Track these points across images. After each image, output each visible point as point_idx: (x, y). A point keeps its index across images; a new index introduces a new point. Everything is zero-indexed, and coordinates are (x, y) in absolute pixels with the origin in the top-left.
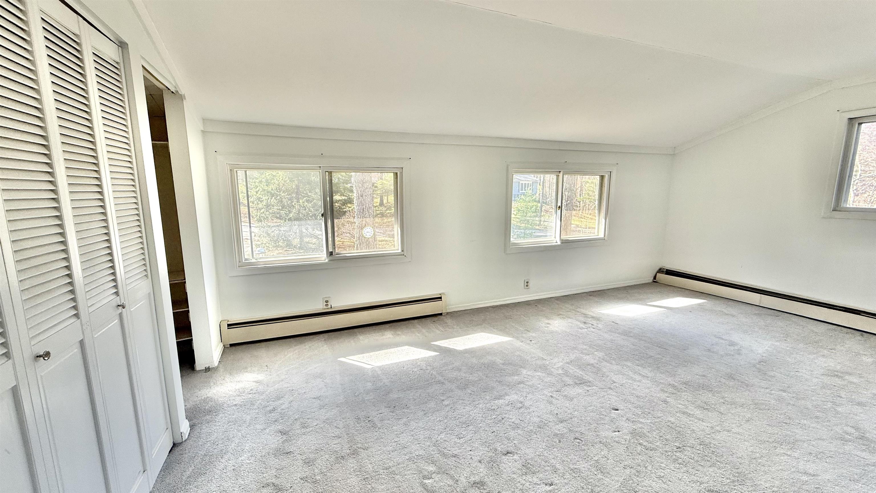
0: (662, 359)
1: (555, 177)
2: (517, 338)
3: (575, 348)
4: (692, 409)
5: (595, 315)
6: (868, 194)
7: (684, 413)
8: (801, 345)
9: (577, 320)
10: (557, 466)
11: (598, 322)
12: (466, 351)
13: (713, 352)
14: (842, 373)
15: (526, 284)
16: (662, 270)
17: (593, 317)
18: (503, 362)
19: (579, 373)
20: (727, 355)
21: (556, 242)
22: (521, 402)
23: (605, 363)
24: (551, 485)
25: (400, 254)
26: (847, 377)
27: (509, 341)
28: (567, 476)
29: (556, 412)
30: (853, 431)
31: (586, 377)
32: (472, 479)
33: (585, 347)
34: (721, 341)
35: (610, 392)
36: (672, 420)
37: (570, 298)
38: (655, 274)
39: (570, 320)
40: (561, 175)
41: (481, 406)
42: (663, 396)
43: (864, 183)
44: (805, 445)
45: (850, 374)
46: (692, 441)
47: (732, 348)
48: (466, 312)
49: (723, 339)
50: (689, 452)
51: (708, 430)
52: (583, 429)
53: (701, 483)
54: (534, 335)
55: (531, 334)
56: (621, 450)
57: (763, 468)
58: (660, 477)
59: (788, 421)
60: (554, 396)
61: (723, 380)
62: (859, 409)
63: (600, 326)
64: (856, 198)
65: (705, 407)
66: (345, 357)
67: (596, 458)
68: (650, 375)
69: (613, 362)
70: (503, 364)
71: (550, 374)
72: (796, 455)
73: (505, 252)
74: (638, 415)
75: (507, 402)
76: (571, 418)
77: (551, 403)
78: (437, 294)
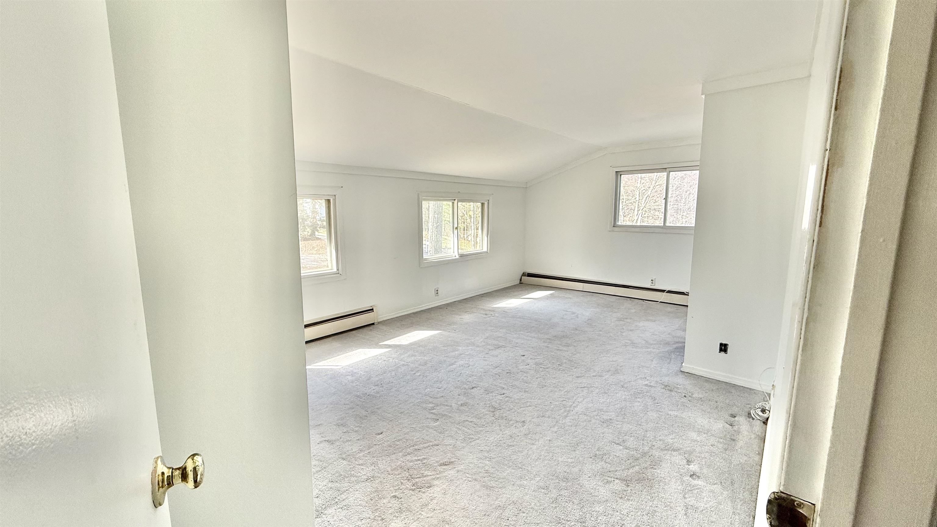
0: (539, 327)
1: (451, 203)
2: (444, 330)
3: (487, 330)
4: (561, 348)
5: (490, 309)
6: (630, 215)
7: (558, 350)
8: (605, 309)
9: (481, 313)
10: (504, 386)
11: (494, 313)
12: (411, 344)
13: (564, 319)
14: (623, 319)
15: (436, 292)
16: (524, 274)
17: (490, 310)
18: (443, 346)
19: (496, 342)
20: (572, 319)
21: (455, 256)
22: (468, 364)
23: (508, 335)
24: (504, 394)
25: (336, 273)
26: (625, 320)
27: (439, 333)
28: (510, 389)
29: (491, 364)
30: (629, 341)
31: (500, 344)
32: (459, 403)
33: (492, 328)
34: (567, 313)
35: (517, 348)
36: (553, 354)
37: (469, 300)
38: (520, 278)
39: (475, 314)
40: (456, 202)
41: (443, 371)
42: (546, 344)
43: (628, 207)
44: (612, 351)
45: (627, 319)
46: (565, 361)
47: (574, 315)
48: (393, 319)
49: (568, 311)
50: (564, 365)
51: (570, 355)
52: (510, 368)
53: (573, 375)
54: (455, 326)
55: (453, 327)
56: (532, 372)
57: (596, 364)
58: (554, 378)
59: (604, 343)
60: (486, 356)
61: (573, 332)
62: (630, 332)
63: (497, 315)
64: (625, 218)
65: (568, 345)
66: (310, 365)
67: (522, 378)
68: (536, 336)
69: (513, 333)
70: (443, 347)
71: (478, 346)
72: (609, 356)
73: (420, 267)
74: (536, 356)
75: (458, 365)
76: (501, 365)
77: (485, 360)
78: (369, 307)
